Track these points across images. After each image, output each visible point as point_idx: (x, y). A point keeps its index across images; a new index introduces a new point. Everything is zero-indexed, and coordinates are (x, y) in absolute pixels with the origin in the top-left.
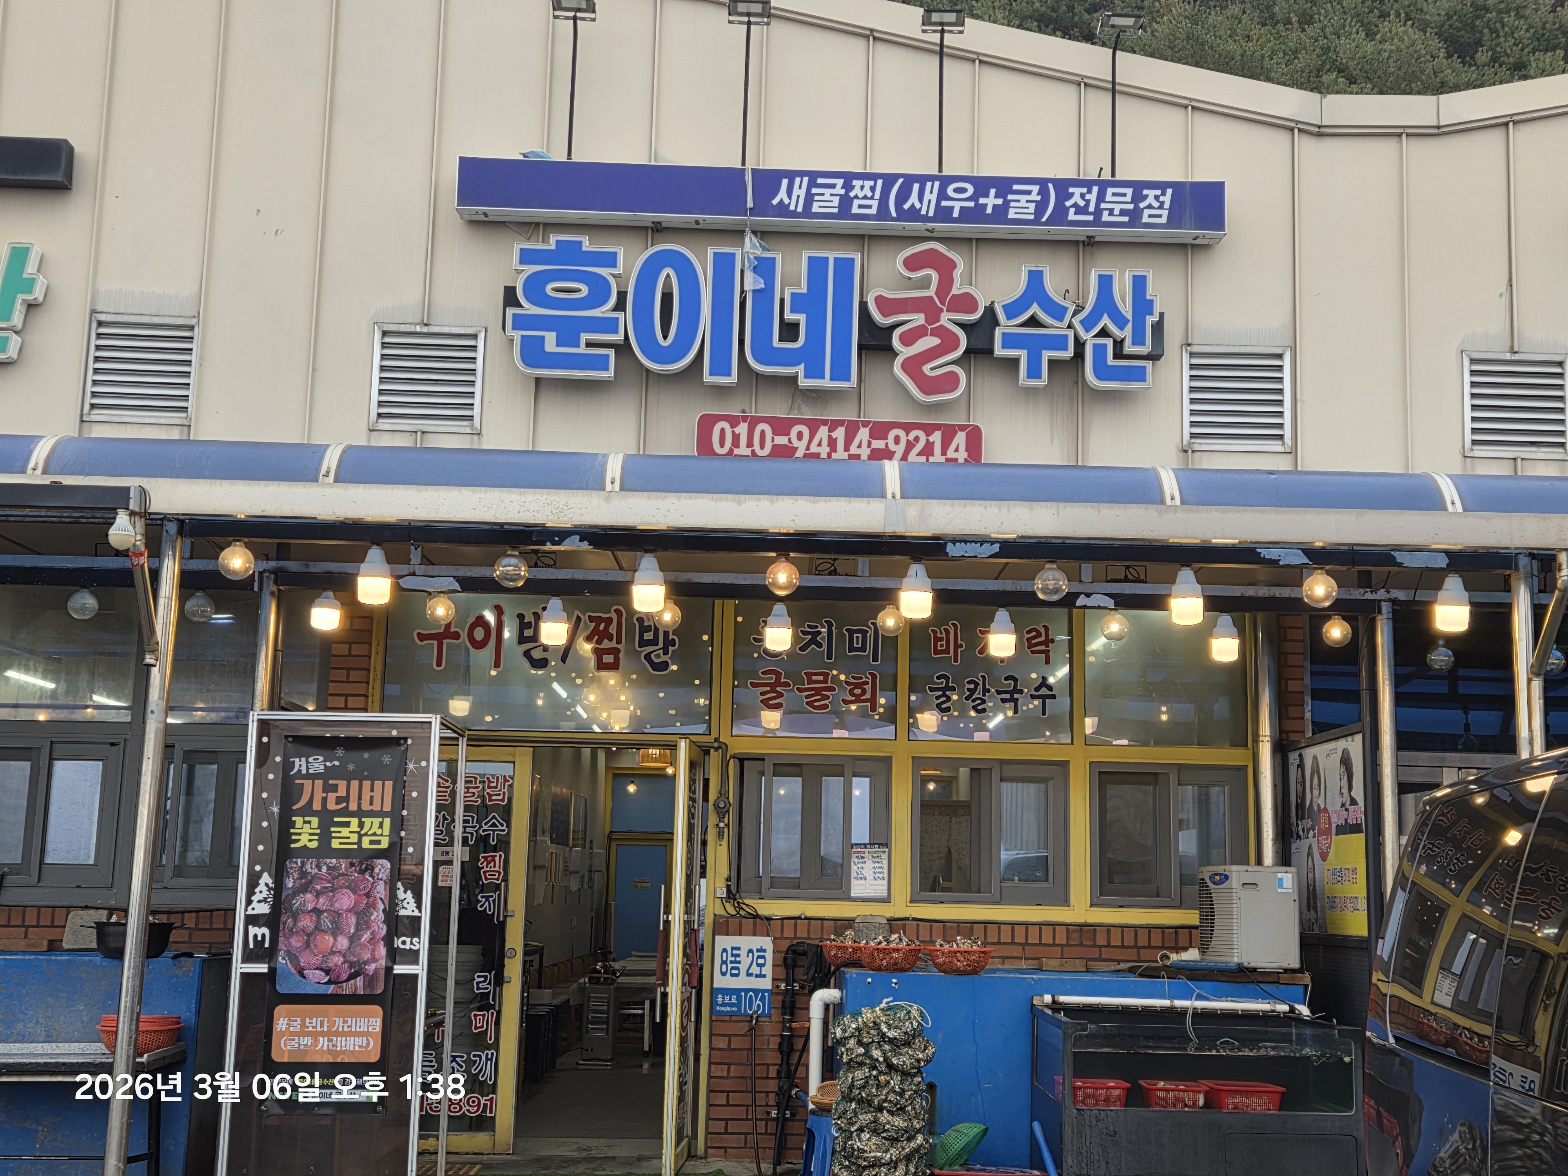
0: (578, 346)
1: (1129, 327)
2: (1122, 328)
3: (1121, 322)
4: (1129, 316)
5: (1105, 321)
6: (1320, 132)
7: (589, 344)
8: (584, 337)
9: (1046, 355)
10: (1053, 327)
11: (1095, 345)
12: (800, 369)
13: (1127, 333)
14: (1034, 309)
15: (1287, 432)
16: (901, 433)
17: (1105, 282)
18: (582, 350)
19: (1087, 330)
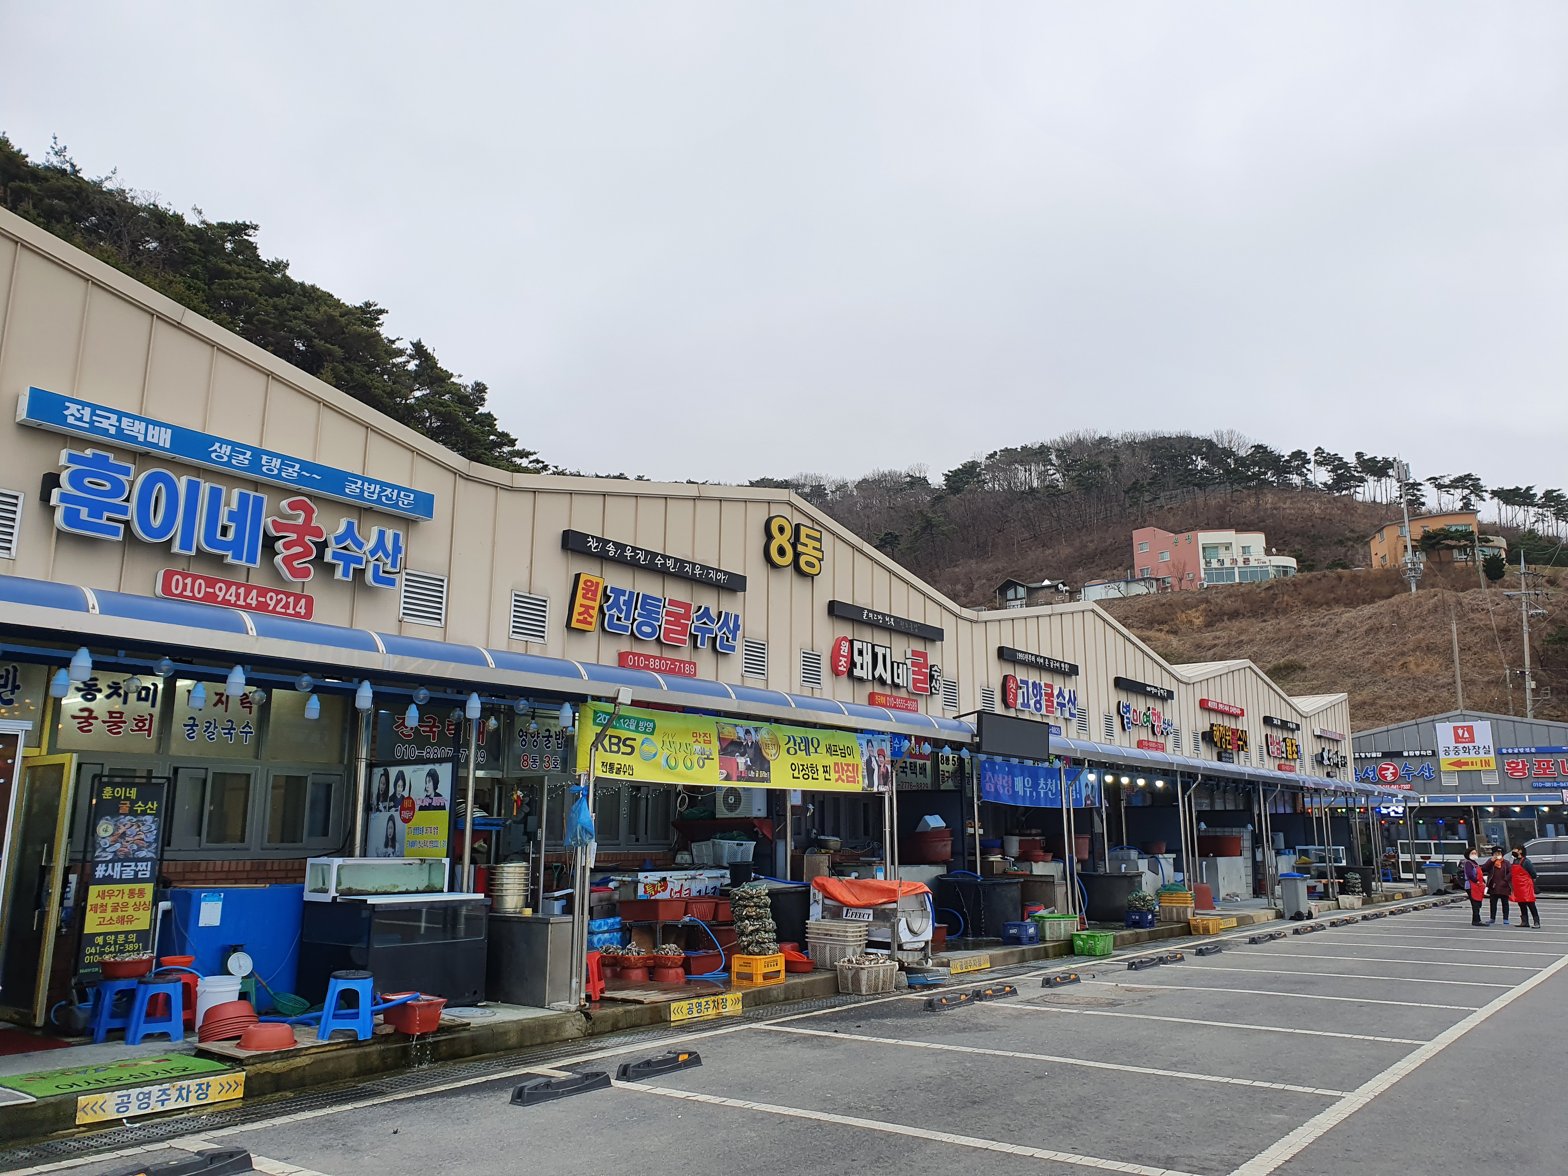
0: (101, 519)
1: (390, 558)
2: (387, 558)
3: (387, 556)
4: (391, 552)
5: (380, 553)
6: (467, 478)
7: (109, 519)
8: (106, 514)
9: (353, 566)
10: (356, 552)
11: (375, 565)
12: (230, 553)
13: (389, 561)
14: (349, 541)
15: (443, 618)
16: (274, 595)
17: (382, 534)
18: (103, 521)
19: (372, 557)
